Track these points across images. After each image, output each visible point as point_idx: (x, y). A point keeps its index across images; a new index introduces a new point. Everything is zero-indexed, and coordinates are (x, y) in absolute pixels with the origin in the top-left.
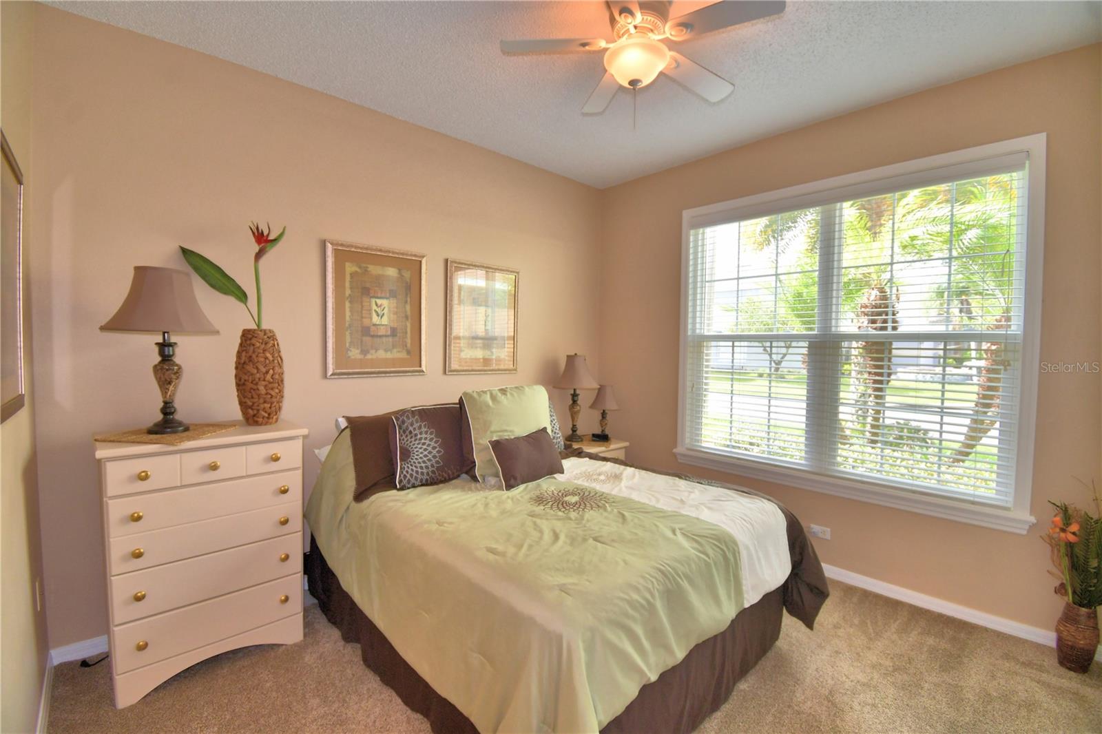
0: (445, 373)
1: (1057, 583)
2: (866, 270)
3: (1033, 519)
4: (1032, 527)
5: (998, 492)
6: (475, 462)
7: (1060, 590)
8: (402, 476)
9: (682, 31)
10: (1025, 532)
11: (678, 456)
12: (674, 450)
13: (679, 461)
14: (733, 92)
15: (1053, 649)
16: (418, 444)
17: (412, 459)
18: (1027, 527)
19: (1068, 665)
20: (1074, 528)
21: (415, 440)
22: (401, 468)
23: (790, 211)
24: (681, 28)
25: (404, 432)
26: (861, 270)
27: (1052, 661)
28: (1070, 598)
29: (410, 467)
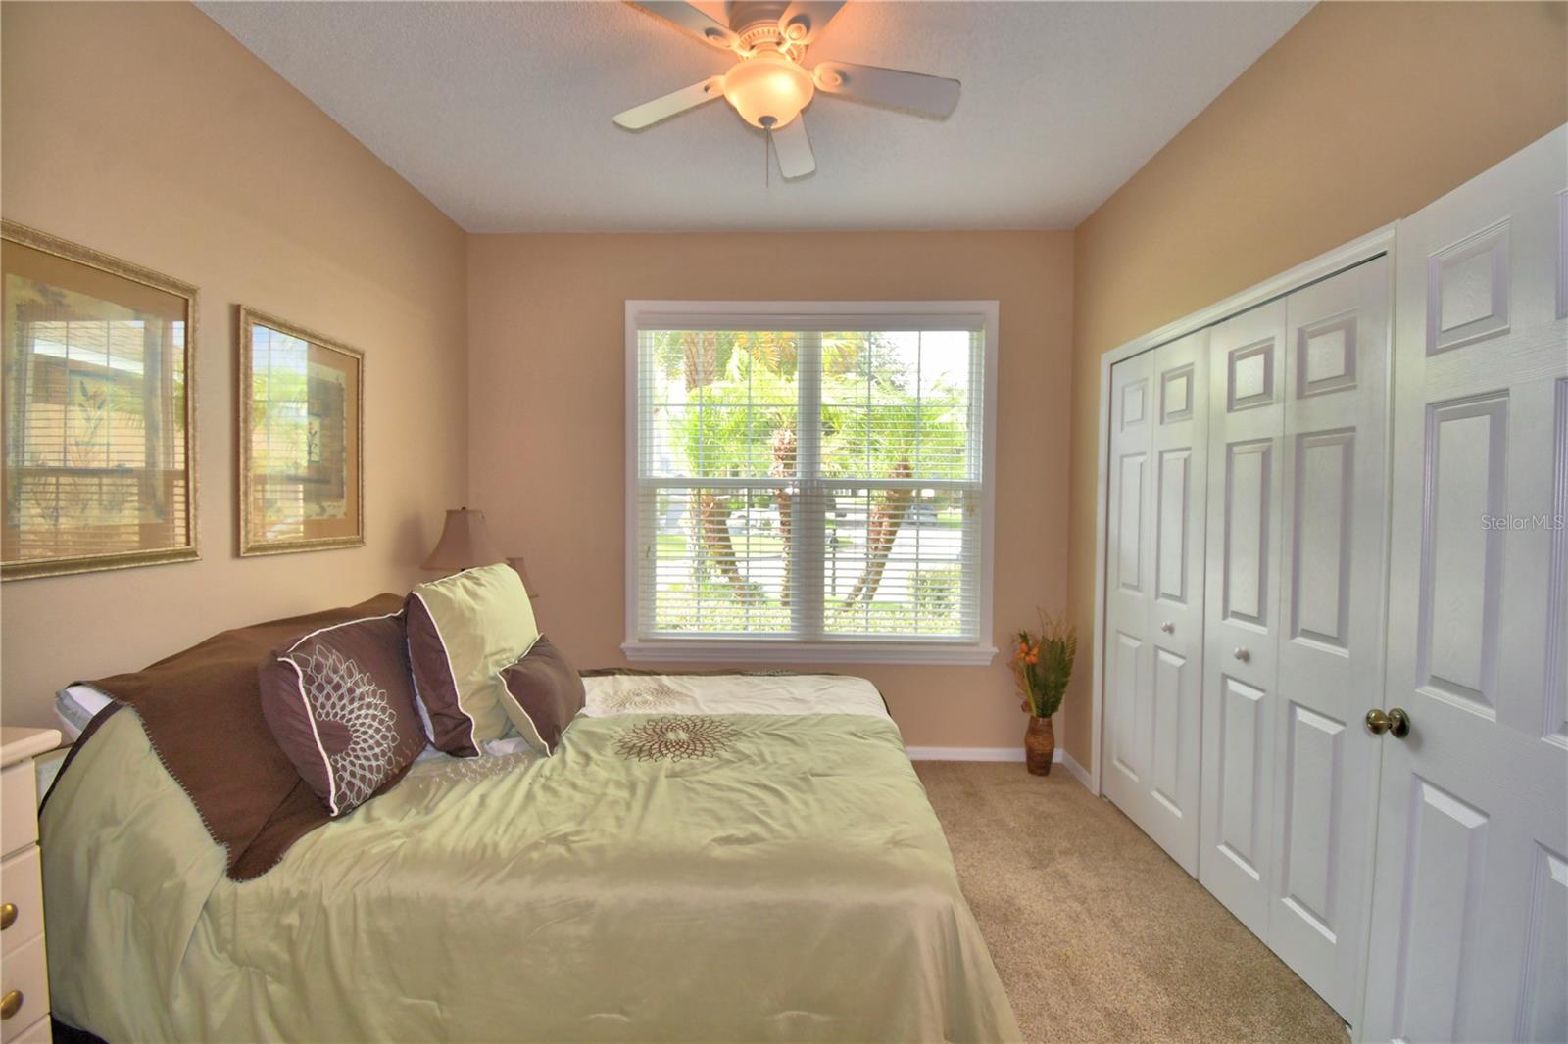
0: (236, 553)
1: (1021, 702)
2: (780, 410)
3: (995, 650)
4: (996, 657)
5: (963, 630)
6: (469, 719)
7: (1026, 707)
8: (343, 786)
9: (836, 80)
10: (988, 663)
11: (627, 654)
12: (623, 646)
13: (629, 659)
14: (813, 174)
15: (1022, 763)
16: (359, 709)
17: (357, 744)
18: (990, 658)
19: (1039, 771)
20: (1035, 651)
21: (352, 702)
22: (336, 770)
23: (778, 330)
24: (837, 76)
25: (321, 688)
26: (773, 410)
27: (1025, 774)
28: (1035, 712)
29: (357, 762)
